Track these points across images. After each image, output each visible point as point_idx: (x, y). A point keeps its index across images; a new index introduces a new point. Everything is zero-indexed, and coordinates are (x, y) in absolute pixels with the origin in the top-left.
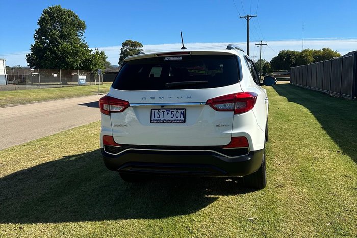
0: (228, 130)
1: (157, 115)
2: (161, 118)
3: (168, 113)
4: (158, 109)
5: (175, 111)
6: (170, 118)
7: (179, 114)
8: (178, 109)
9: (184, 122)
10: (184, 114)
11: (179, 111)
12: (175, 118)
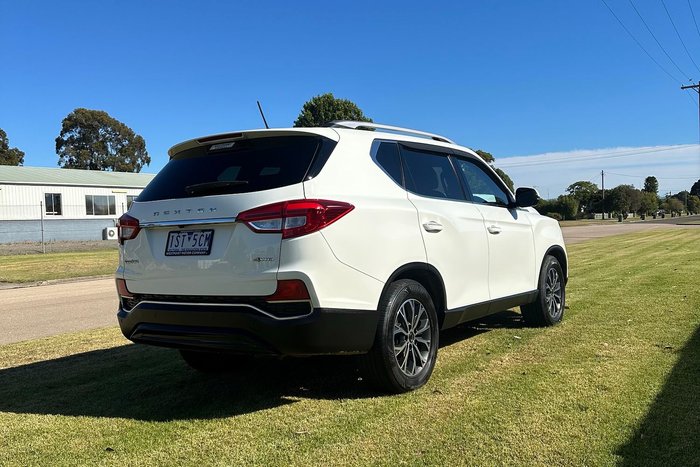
0: (272, 267)
1: (175, 242)
2: (180, 248)
3: (189, 238)
4: (179, 232)
5: (200, 234)
6: (191, 247)
7: (203, 239)
8: (203, 231)
9: (208, 252)
10: (210, 240)
11: (205, 234)
12: (197, 246)
